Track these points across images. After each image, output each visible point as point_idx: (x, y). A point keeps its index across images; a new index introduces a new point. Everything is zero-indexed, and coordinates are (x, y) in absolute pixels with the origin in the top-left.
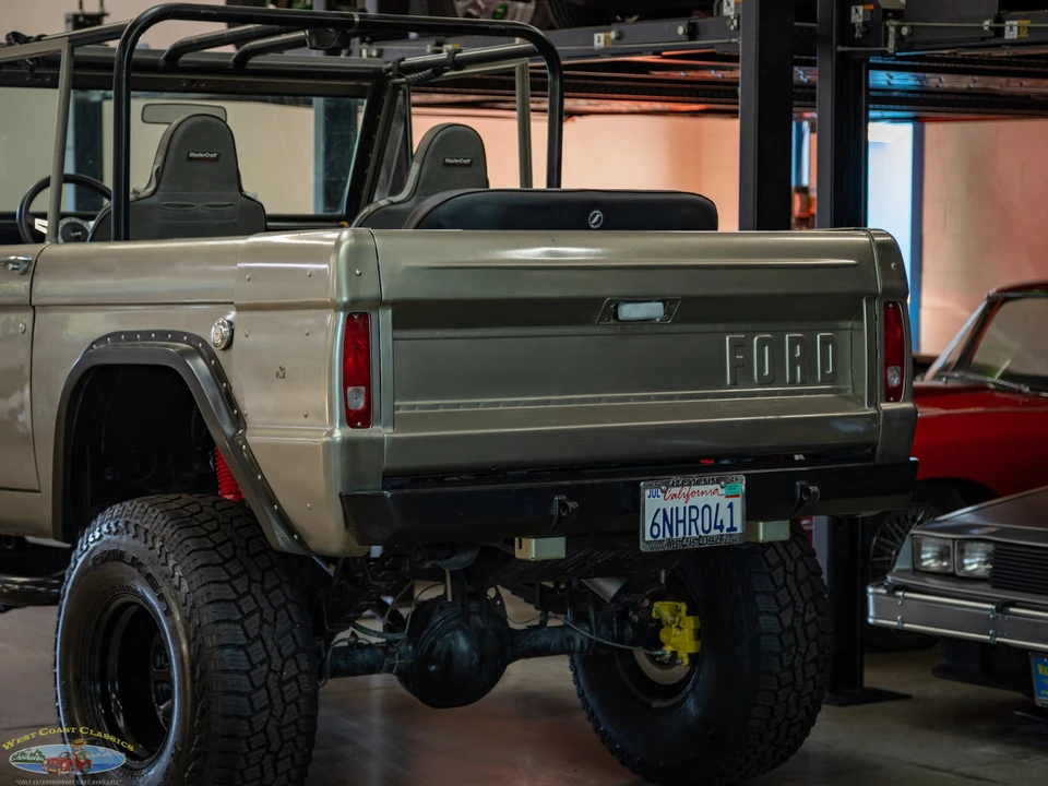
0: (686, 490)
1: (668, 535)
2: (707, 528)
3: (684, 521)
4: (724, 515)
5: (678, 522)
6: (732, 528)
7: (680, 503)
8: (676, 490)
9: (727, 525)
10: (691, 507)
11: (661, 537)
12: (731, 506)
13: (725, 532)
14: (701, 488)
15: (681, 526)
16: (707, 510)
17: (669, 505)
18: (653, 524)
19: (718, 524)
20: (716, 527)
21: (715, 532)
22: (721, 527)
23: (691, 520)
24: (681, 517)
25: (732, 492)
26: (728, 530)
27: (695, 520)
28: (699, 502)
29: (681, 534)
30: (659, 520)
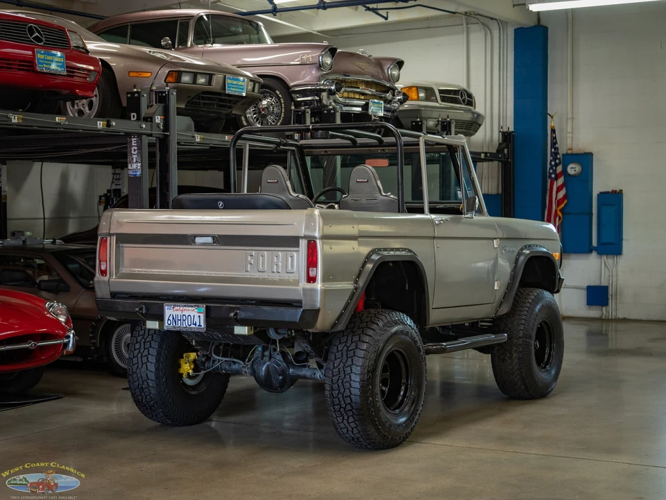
0: (182, 308)
1: (174, 325)
2: (189, 324)
4: (197, 320)
6: (200, 325)
7: (179, 313)
8: (178, 308)
9: (198, 324)
10: (183, 315)
11: (171, 325)
12: (199, 316)
13: (197, 326)
14: (188, 308)
15: (179, 322)
16: (189, 317)
17: (175, 313)
18: (169, 320)
20: (193, 324)
21: (192, 326)
22: (195, 324)
24: (179, 318)
25: (200, 311)
27: (185, 320)
28: (187, 313)
29: (179, 325)
30: (171, 318)
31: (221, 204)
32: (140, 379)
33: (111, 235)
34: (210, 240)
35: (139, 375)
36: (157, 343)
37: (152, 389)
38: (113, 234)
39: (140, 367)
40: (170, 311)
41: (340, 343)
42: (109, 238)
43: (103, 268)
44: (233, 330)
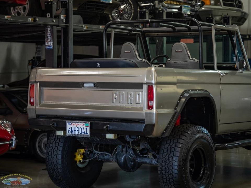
0: (76, 124)
1: (72, 133)
2: (81, 133)
3: (76, 130)
4: (85, 130)
5: (74, 130)
6: (87, 133)
7: (75, 127)
8: (74, 124)
9: (85, 133)
10: (77, 128)
11: (71, 133)
12: (86, 128)
13: (85, 134)
14: (80, 124)
15: (75, 131)
16: (81, 129)
17: (72, 127)
18: (69, 130)
19: (84, 132)
20: (83, 133)
21: (83, 134)
22: (84, 133)
23: (77, 130)
24: (75, 130)
25: (87, 125)
26: (86, 134)
27: (78, 131)
28: (79, 127)
29: (75, 133)
30: (70, 129)
31: (98, 64)
32: (53, 164)
33: (36, 82)
34: (92, 85)
35: (52, 162)
36: (62, 143)
37: (59, 169)
38: (37, 82)
39: (53, 157)
40: (70, 126)
41: (166, 144)
42: (35, 84)
43: (32, 101)
44: (105, 136)
